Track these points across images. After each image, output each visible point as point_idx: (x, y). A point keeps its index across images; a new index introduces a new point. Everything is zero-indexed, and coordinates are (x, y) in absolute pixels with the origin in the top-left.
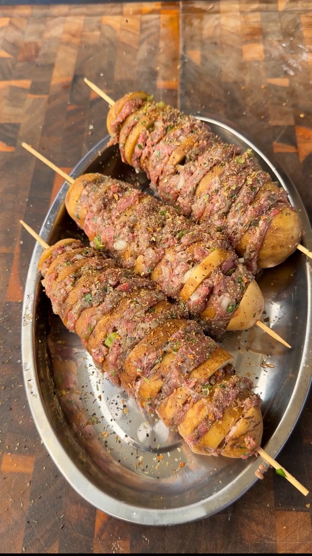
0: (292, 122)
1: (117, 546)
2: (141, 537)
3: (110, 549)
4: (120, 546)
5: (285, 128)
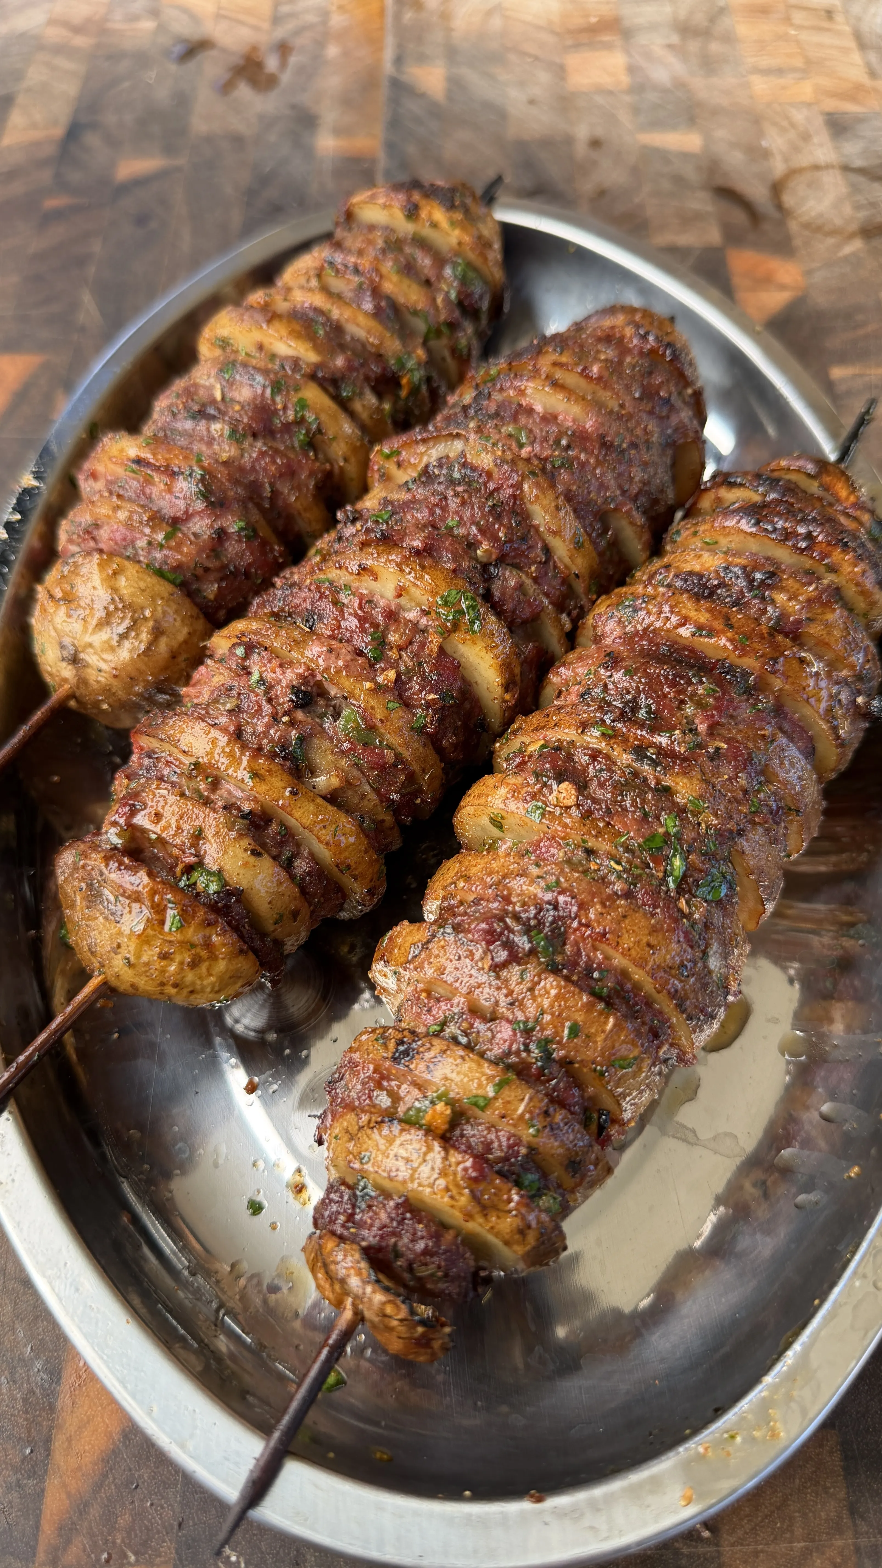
0: (714, 236)
5: (698, 250)
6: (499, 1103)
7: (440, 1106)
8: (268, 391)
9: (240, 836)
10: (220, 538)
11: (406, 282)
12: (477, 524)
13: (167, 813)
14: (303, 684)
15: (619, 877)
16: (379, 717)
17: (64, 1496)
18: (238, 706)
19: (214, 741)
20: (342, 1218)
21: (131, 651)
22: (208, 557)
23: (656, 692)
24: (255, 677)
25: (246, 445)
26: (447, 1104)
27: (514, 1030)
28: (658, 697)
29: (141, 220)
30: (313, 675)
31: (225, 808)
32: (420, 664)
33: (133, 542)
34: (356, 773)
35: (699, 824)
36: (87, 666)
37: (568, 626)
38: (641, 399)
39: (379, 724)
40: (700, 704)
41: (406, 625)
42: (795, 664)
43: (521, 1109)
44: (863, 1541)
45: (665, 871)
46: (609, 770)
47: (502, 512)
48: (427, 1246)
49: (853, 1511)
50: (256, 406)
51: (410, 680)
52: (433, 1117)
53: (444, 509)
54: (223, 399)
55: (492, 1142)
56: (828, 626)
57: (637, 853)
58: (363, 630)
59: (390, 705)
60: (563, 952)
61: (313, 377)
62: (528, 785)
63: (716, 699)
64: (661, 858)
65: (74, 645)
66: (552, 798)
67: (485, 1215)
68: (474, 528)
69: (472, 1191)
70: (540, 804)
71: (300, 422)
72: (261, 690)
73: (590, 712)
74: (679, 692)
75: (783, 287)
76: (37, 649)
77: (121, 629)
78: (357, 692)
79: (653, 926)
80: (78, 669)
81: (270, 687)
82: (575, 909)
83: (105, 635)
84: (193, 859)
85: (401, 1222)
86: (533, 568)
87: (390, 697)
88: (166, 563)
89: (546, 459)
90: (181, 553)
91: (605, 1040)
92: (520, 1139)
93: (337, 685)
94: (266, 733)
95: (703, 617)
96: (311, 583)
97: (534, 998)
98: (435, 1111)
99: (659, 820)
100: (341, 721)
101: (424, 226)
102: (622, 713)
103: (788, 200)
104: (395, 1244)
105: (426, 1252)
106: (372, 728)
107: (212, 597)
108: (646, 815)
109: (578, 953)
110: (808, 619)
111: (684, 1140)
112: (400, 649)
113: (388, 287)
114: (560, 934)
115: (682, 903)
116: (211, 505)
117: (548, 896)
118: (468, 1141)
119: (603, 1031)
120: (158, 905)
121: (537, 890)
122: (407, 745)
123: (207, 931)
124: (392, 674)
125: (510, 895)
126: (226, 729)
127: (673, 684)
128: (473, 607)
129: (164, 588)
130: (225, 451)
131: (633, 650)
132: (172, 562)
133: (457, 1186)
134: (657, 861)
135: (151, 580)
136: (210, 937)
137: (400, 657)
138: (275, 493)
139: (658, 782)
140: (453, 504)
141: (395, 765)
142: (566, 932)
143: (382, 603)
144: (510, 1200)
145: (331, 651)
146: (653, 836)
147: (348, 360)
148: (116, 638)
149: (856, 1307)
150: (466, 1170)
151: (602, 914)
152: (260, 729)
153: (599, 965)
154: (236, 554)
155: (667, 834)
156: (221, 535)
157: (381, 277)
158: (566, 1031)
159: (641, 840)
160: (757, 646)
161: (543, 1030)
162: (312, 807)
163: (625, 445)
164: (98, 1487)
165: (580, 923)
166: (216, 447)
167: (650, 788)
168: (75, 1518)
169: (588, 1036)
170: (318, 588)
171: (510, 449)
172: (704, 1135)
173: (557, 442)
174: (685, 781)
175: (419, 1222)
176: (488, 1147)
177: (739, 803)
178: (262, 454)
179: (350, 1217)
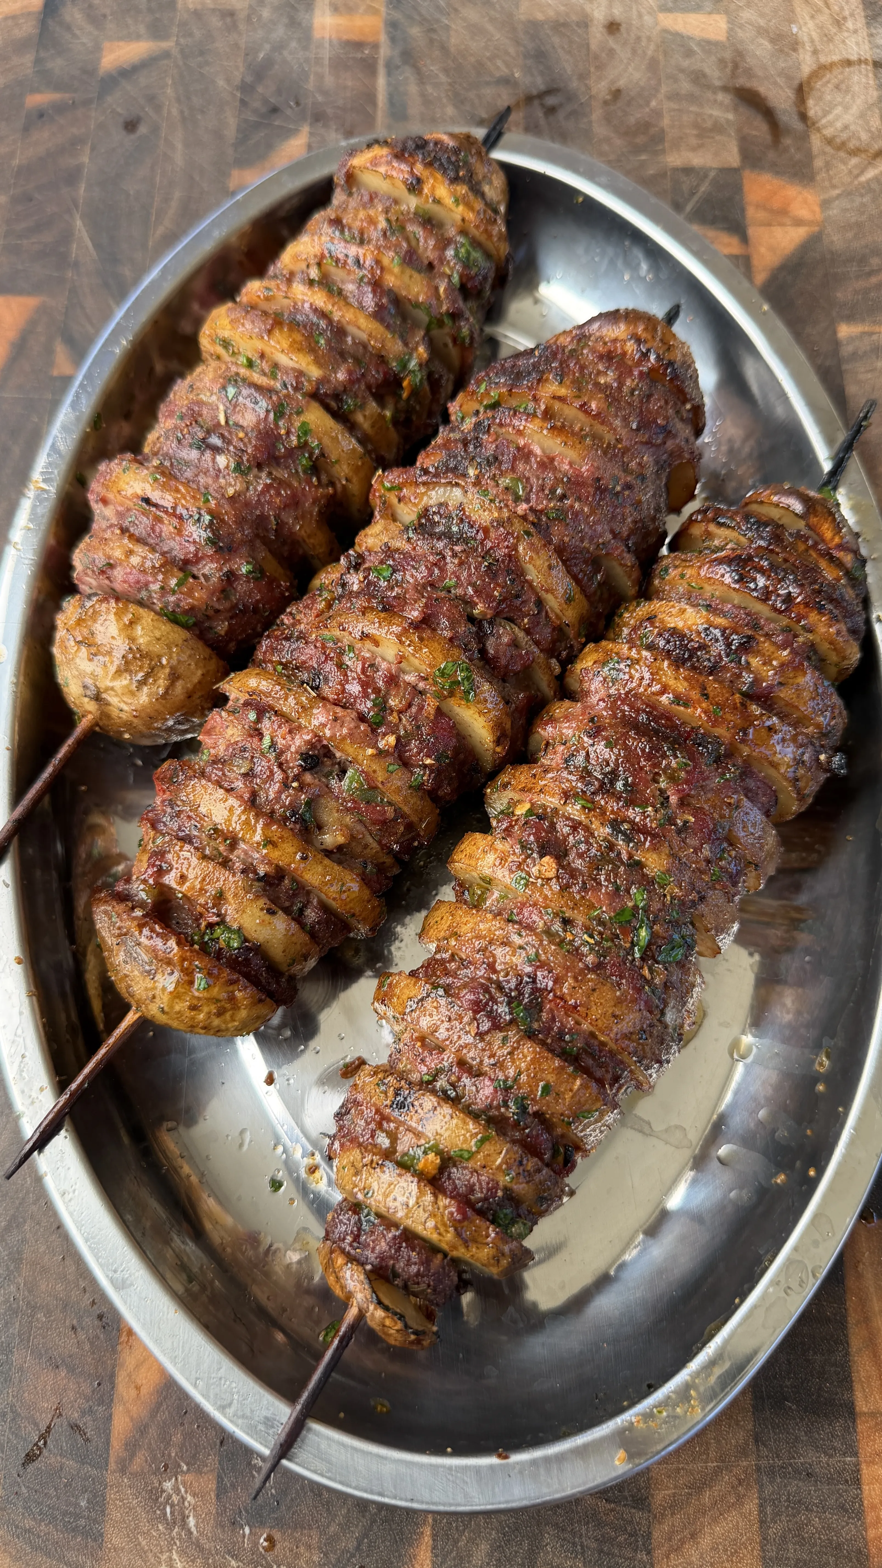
0: (732, 157)
1: (177, 1490)
2: (249, 1463)
3: (157, 1499)
4: (186, 1492)
5: (712, 174)
6: (480, 1156)
7: (431, 1156)
8: (272, 415)
9: (257, 897)
10: (228, 578)
11: (408, 271)
12: (474, 585)
13: (191, 875)
14: (310, 749)
15: (591, 949)
16: (380, 779)
17: (127, 1420)
18: (251, 769)
19: (231, 810)
20: (349, 1239)
21: (149, 696)
22: (218, 600)
23: (633, 765)
24: (267, 741)
25: (251, 477)
26: (436, 1154)
27: (495, 1089)
28: (635, 770)
29: (131, 126)
30: (320, 741)
31: (243, 871)
32: (418, 727)
33: (147, 585)
34: (359, 827)
35: (665, 896)
36: (108, 704)
37: (557, 670)
38: (638, 429)
39: (380, 786)
40: (673, 779)
41: (406, 689)
42: (764, 732)
43: (499, 1161)
44: (763, 1463)
45: (632, 942)
46: (587, 842)
47: (497, 571)
48: (419, 1270)
49: (757, 1439)
50: (260, 432)
51: (408, 743)
52: (425, 1164)
53: (442, 570)
54: (227, 422)
55: (474, 1185)
56: (799, 690)
57: (609, 925)
58: (366, 696)
59: (391, 768)
60: (539, 1019)
61: (315, 396)
62: (514, 854)
63: (687, 772)
64: (628, 928)
65: (96, 686)
66: (534, 870)
67: (467, 1247)
68: (470, 589)
69: (456, 1230)
70: (524, 875)
71: (304, 446)
72: (272, 756)
73: (573, 781)
74: (655, 765)
75: (799, 222)
76: (60, 680)
77: (140, 676)
78: (360, 757)
79: (618, 998)
80: (100, 705)
81: (282, 753)
82: (550, 984)
83: (124, 681)
84: (215, 919)
85: (398, 1250)
86: (526, 620)
87: (390, 760)
88: (178, 606)
89: (541, 511)
90: (193, 598)
91: (572, 1097)
92: (497, 1183)
93: (342, 751)
94: (278, 799)
95: (681, 687)
96: (316, 640)
97: (513, 1061)
98: (427, 1160)
99: (629, 893)
100: (345, 782)
101: (427, 201)
102: (602, 784)
103: (813, 108)
104: (394, 1265)
105: (418, 1274)
106: (373, 788)
107: (223, 633)
108: (617, 889)
109: (553, 1019)
110: (780, 684)
111: (641, 1131)
112: (400, 712)
113: (390, 281)
114: (538, 1004)
115: (646, 972)
116: (219, 550)
117: (528, 969)
118: (454, 1182)
119: (571, 1090)
120: (187, 969)
121: (518, 959)
122: (406, 801)
123: (231, 988)
124: (392, 740)
125: (495, 962)
126: (242, 797)
127: (649, 757)
128: (468, 678)
129: (178, 634)
130: (230, 485)
131: (614, 716)
132: (184, 605)
133: (445, 1225)
134: (625, 933)
135: (165, 628)
136: (233, 992)
137: (400, 720)
138: (280, 525)
139: (630, 857)
140: (451, 564)
141: (395, 820)
142: (542, 1002)
143: (384, 665)
144: (488, 1236)
145: (336, 719)
146: (623, 910)
147: (350, 372)
148: (135, 684)
149: (767, 1309)
150: (452, 1213)
151: (574, 988)
152: (272, 796)
153: (570, 1029)
154: (245, 592)
155: (636, 907)
156: (231, 577)
157: (382, 269)
158: (540, 1089)
159: (612, 914)
160: (729, 717)
161: (519, 1088)
162: (320, 869)
163: (618, 488)
164: (155, 1411)
165: (555, 996)
166: (222, 481)
167: (622, 863)
168: (137, 1437)
169: (557, 1094)
170: (324, 647)
171: (507, 506)
172: (658, 1127)
173: (553, 491)
174: (655, 856)
175: (413, 1250)
176: (471, 1189)
177: (702, 872)
178: (267, 487)
179: (356, 1238)
